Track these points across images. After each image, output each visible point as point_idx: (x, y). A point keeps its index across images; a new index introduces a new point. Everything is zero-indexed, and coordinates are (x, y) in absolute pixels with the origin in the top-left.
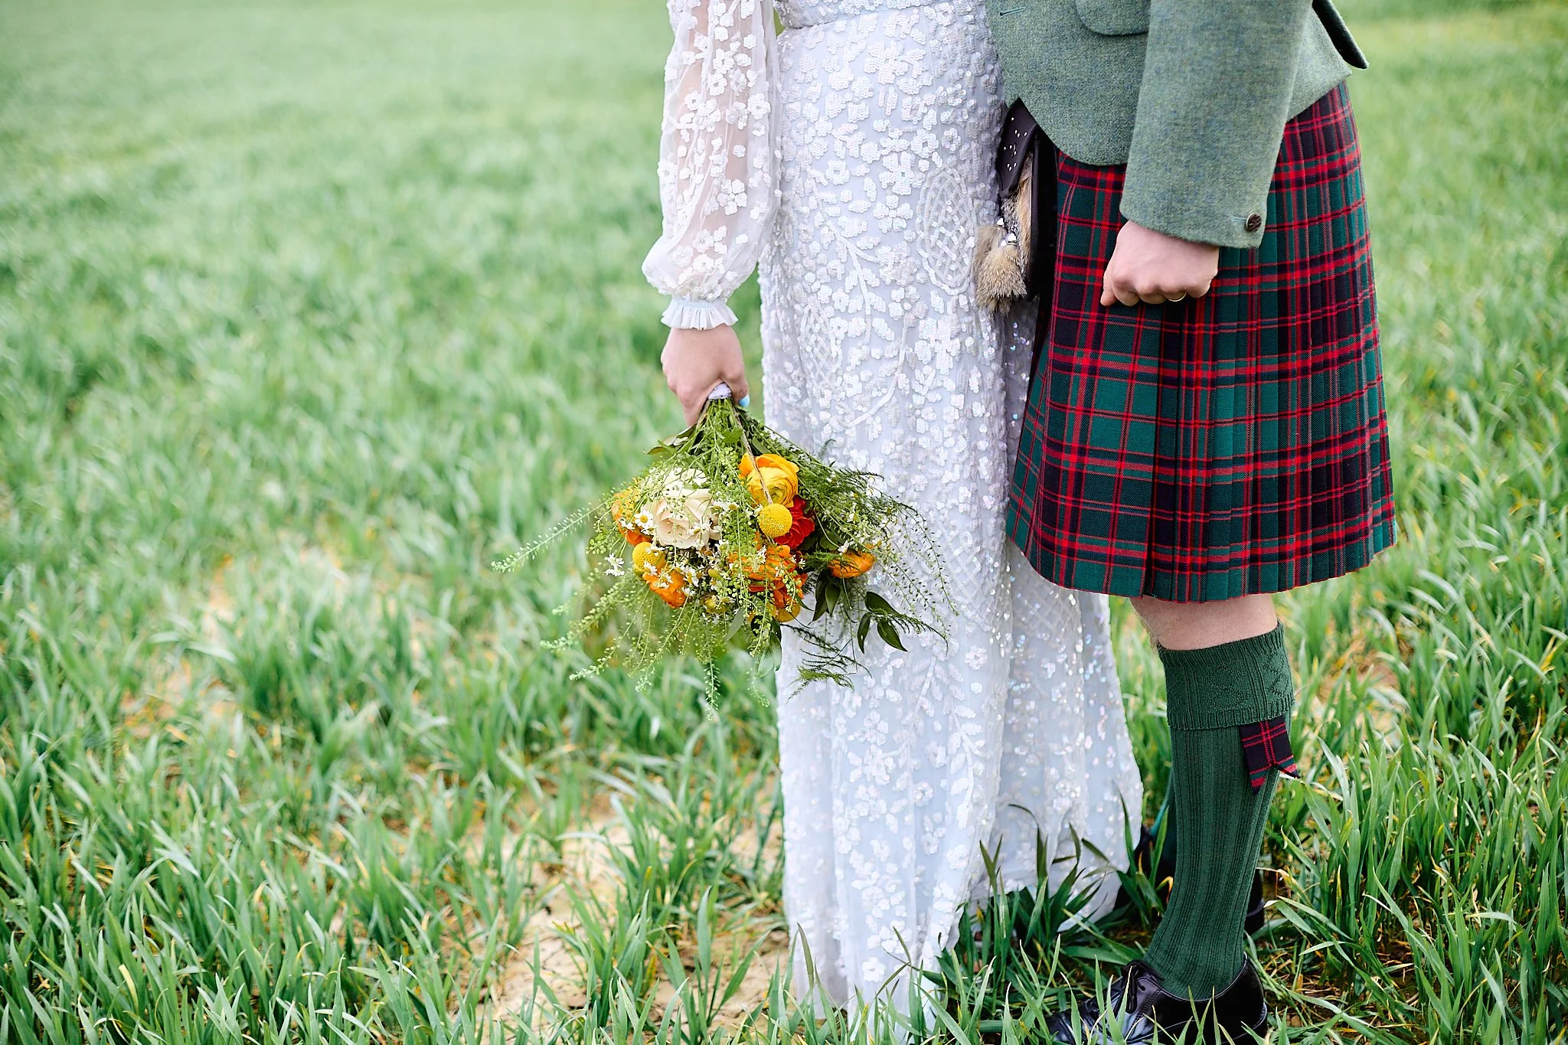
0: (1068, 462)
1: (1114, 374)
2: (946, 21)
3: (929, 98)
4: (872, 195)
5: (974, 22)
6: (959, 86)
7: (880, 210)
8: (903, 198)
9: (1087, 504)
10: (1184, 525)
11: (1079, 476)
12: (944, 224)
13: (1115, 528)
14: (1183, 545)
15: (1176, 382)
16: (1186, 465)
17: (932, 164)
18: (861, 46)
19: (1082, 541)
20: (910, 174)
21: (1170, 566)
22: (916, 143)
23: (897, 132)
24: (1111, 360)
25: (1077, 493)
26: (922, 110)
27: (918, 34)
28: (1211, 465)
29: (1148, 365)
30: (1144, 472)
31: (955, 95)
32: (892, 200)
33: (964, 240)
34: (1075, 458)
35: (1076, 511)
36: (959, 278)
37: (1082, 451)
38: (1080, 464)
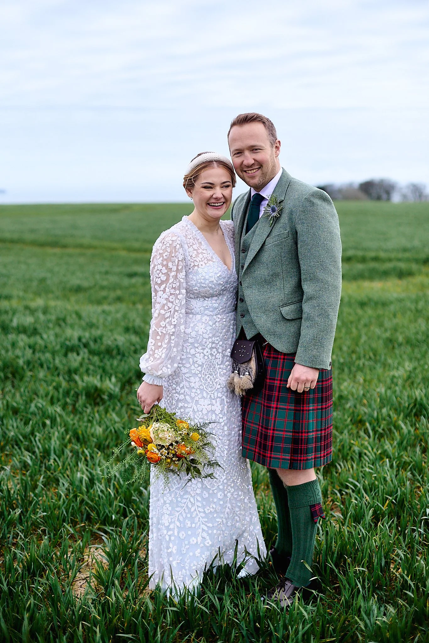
0: (270, 433)
1: (283, 409)
2: (218, 320)
3: (210, 340)
4: (191, 363)
5: (225, 321)
6: (218, 338)
7: (193, 367)
8: (199, 365)
9: (275, 444)
10: (301, 449)
11: (273, 436)
12: (210, 374)
13: (283, 451)
14: (301, 454)
15: (299, 410)
16: (302, 433)
17: (208, 358)
18: (195, 323)
19: (274, 454)
20: (202, 359)
21: (297, 460)
22: (205, 352)
23: (201, 348)
24: (281, 405)
25: (272, 441)
26: (208, 343)
27: (211, 323)
28: (308, 432)
29: (292, 407)
30: (290, 435)
31: (217, 340)
32: (196, 365)
33: (215, 379)
34: (272, 431)
35: (272, 446)
36: (212, 389)
37: (274, 430)
38: (273, 433)
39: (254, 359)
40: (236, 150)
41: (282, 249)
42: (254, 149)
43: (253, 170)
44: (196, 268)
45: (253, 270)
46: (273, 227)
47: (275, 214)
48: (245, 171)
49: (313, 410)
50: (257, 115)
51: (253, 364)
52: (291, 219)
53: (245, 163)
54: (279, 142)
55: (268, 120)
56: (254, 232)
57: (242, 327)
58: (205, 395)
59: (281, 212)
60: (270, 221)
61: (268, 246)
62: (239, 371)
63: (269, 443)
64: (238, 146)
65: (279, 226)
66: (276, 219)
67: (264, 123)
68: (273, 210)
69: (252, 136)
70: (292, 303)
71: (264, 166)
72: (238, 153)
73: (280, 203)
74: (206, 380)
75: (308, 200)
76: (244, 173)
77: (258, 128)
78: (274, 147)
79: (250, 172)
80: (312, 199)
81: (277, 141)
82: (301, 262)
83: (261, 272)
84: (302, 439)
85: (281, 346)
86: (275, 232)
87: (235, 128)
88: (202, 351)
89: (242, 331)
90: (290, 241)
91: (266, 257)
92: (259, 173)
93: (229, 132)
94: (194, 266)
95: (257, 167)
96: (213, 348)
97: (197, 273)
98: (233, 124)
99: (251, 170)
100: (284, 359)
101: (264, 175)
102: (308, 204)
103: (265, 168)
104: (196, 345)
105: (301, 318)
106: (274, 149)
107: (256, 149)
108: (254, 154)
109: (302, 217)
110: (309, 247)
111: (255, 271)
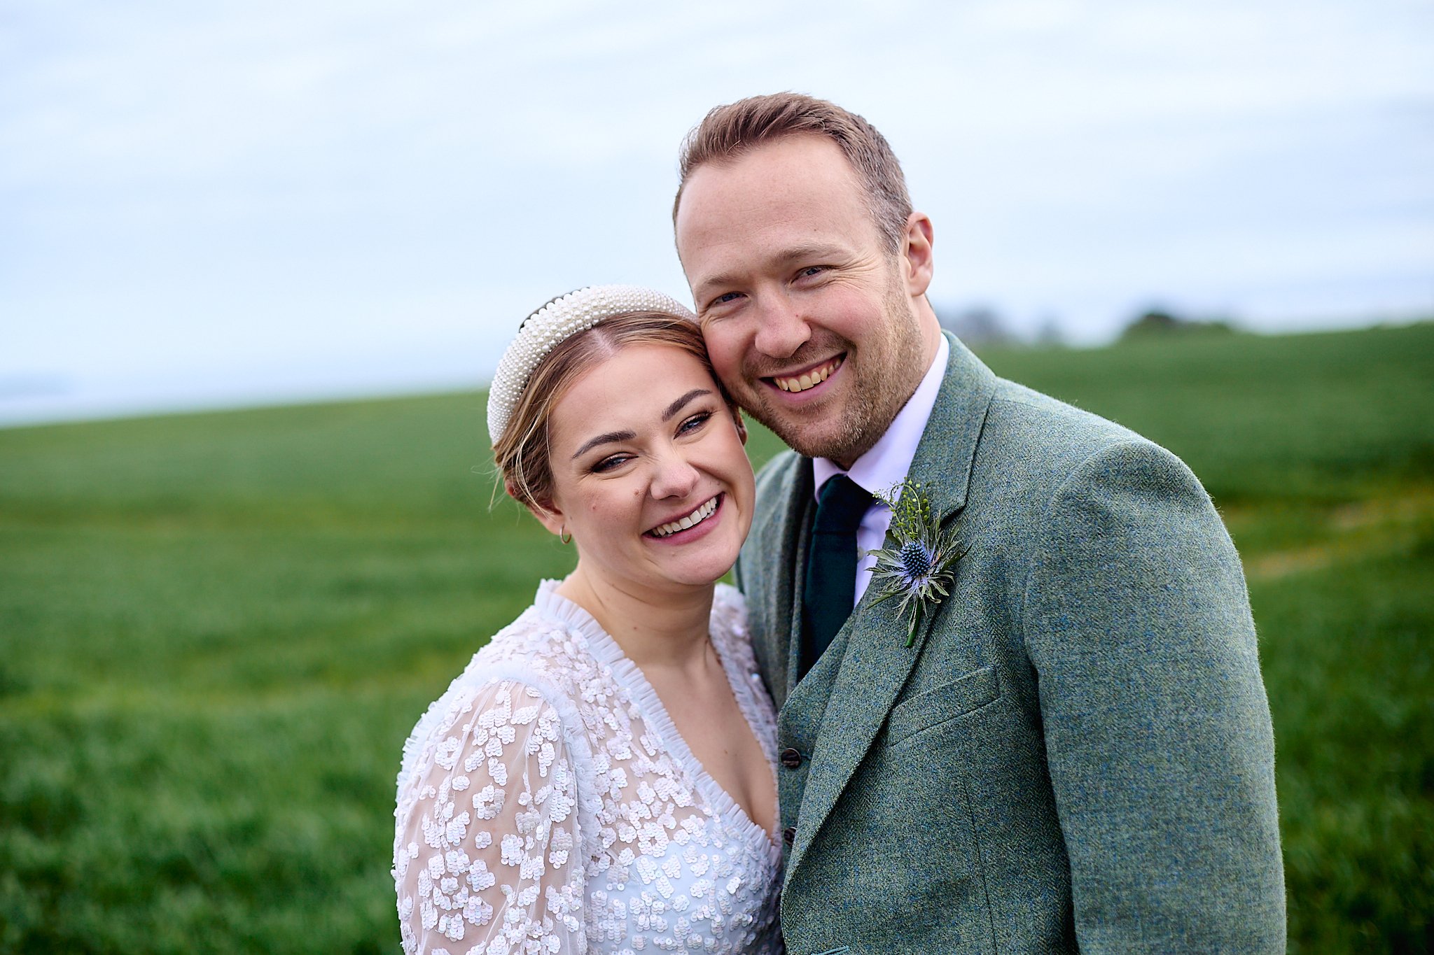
40: (716, 282)
41: (970, 760)
42: (800, 270)
43: (807, 371)
44: (626, 855)
45: (833, 869)
46: (919, 648)
47: (922, 587)
48: (770, 381)
50: (803, 100)
52: (998, 606)
53: (767, 341)
54: (924, 223)
55: (857, 122)
56: (832, 673)
59: (952, 574)
60: (906, 616)
61: (900, 747)
65: (948, 639)
66: (935, 612)
67: (838, 136)
68: (916, 566)
69: (782, 211)
71: (864, 344)
72: (727, 297)
73: (947, 522)
75: (1077, 504)
76: (767, 390)
78: (902, 247)
79: (794, 384)
80: (1099, 497)
81: (912, 219)
82: (1067, 827)
86: (933, 677)
87: (705, 174)
90: (1007, 718)
92: (839, 384)
93: (678, 197)
94: (618, 845)
95: (830, 354)
97: (631, 880)
98: (695, 159)
99: (797, 375)
101: (866, 388)
102: (1079, 525)
103: (867, 359)
106: (904, 261)
107: (814, 270)
108: (805, 296)
109: (1056, 593)
110: (1103, 749)
111: (845, 874)
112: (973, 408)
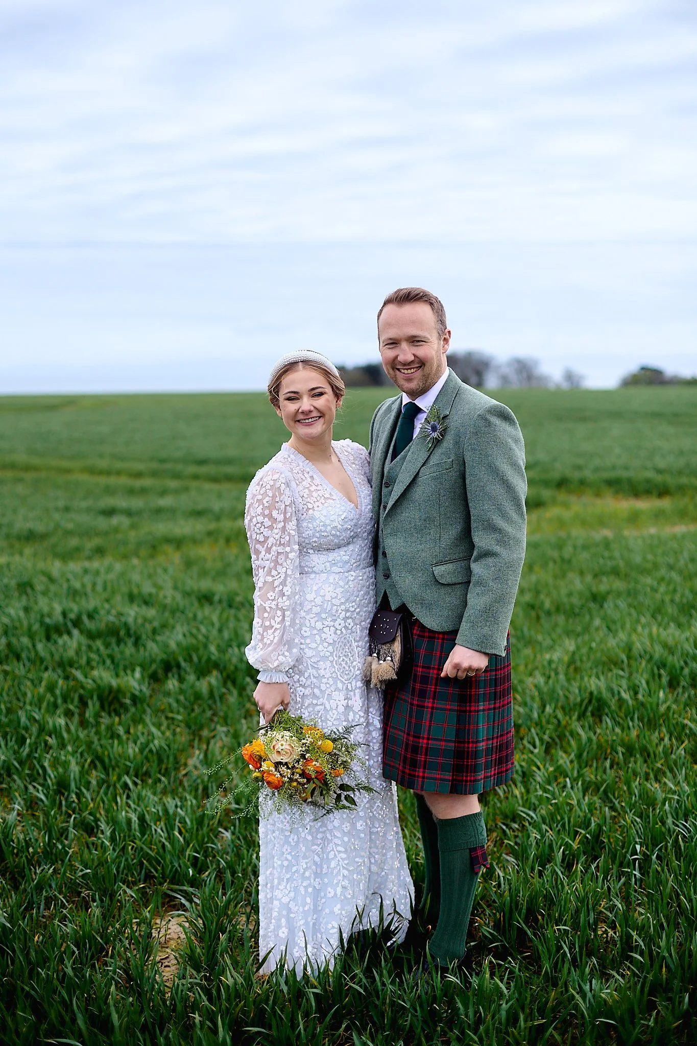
0: (423, 743)
1: (441, 709)
2: (352, 578)
3: (343, 607)
4: (318, 642)
6: (354, 604)
7: (321, 647)
8: (330, 644)
9: (430, 759)
10: (467, 765)
11: (427, 748)
12: (345, 656)
13: (440, 768)
14: (467, 773)
15: (465, 711)
16: (468, 743)
17: (342, 633)
18: (320, 585)
19: (428, 773)
20: (333, 636)
21: (462, 781)
22: (336, 624)
23: (330, 619)
24: (440, 704)
25: (426, 755)
26: (340, 611)
27: (341, 583)
28: (477, 742)
29: (454, 706)
30: (451, 746)
31: (353, 607)
32: (326, 645)
33: (352, 663)
34: (425, 741)
35: (425, 761)
36: (349, 677)
37: (428, 739)
38: (428, 744)
39: (399, 638)
40: (390, 339)
41: (441, 484)
42: (414, 340)
43: (411, 369)
44: (311, 512)
45: (399, 511)
46: (431, 452)
47: (435, 435)
48: (399, 370)
49: (484, 710)
50: (424, 292)
51: (397, 647)
52: (457, 443)
53: (401, 358)
54: (449, 332)
55: (436, 299)
56: (405, 457)
57: (385, 591)
58: (340, 685)
59: (443, 433)
60: (428, 443)
61: (422, 478)
62: (378, 654)
63: (421, 758)
64: (392, 333)
65: (439, 451)
66: (437, 442)
67: (431, 304)
68: (434, 429)
69: (414, 323)
70: (451, 561)
71: (427, 365)
72: (390, 344)
73: (444, 418)
74: (340, 664)
76: (397, 372)
77: (423, 311)
78: (443, 338)
79: (406, 371)
81: (447, 330)
82: (470, 505)
83: (410, 514)
84: (468, 752)
85: (432, 621)
86: (434, 460)
87: (390, 308)
88: (332, 623)
89: (385, 596)
90: (455, 474)
91: (419, 493)
92: (419, 373)
95: (417, 365)
96: (348, 618)
97: (313, 518)
98: (387, 303)
99: (407, 369)
100: (443, 639)
101: (426, 377)
102: (481, 423)
103: (427, 369)
104: (324, 616)
105: (469, 582)
106: (442, 342)
107: (418, 341)
108: (414, 348)
109: (473, 441)
110: (482, 484)
111: (402, 513)
112: (455, 388)
